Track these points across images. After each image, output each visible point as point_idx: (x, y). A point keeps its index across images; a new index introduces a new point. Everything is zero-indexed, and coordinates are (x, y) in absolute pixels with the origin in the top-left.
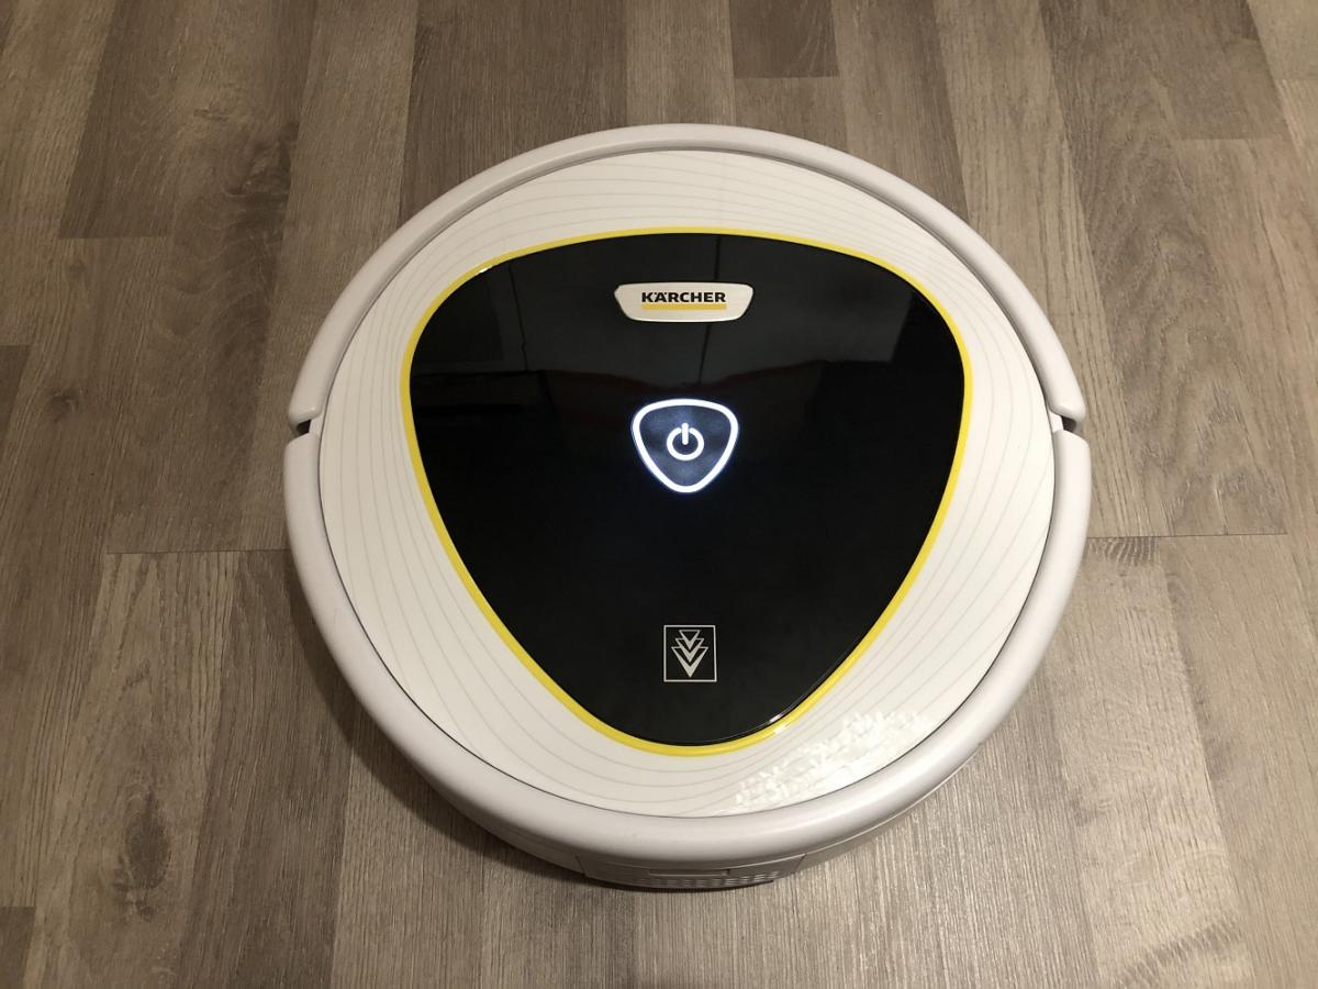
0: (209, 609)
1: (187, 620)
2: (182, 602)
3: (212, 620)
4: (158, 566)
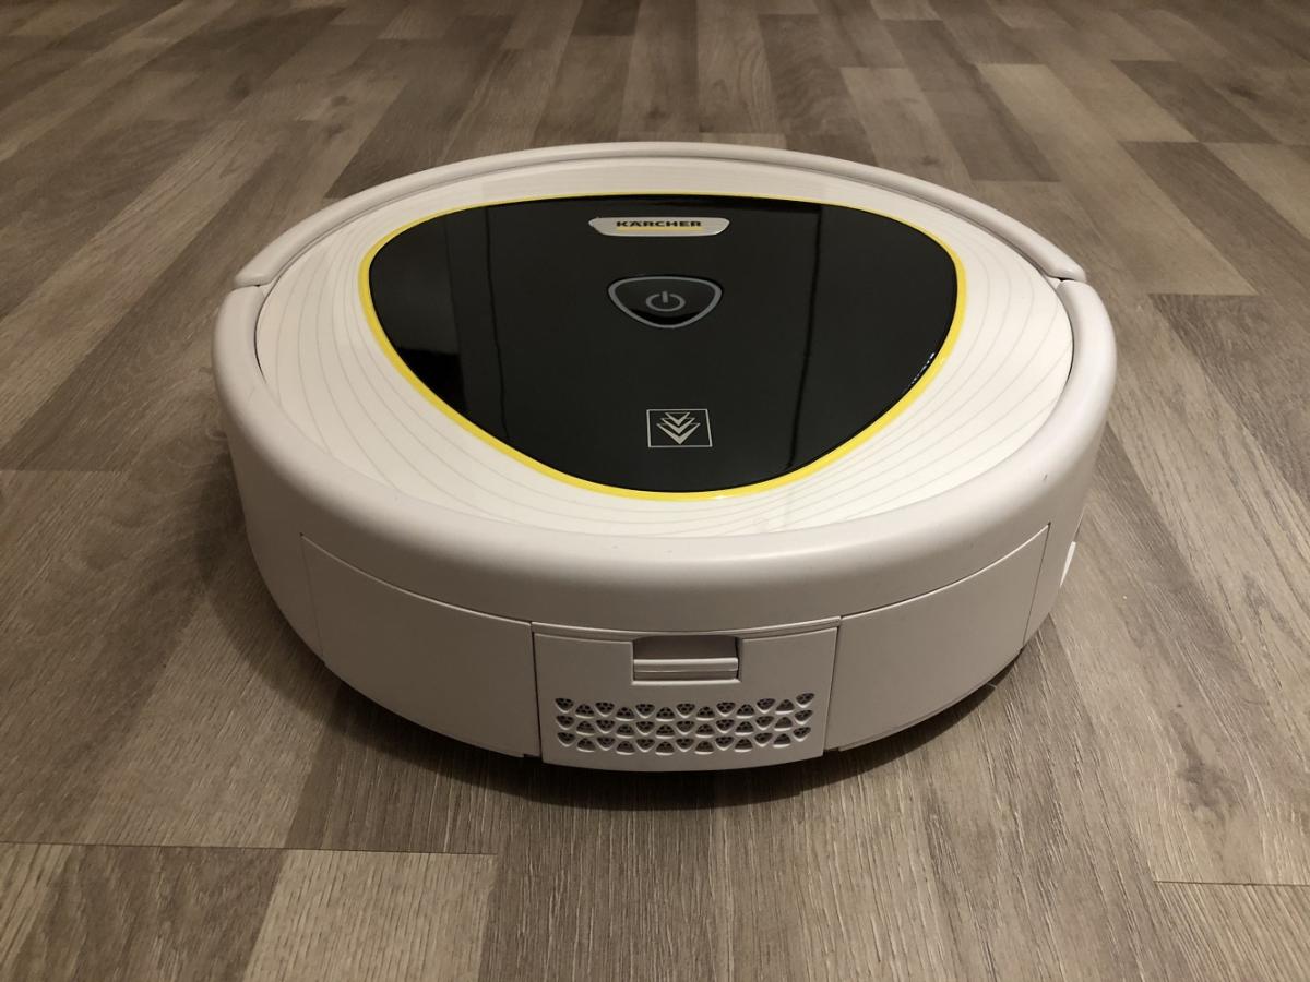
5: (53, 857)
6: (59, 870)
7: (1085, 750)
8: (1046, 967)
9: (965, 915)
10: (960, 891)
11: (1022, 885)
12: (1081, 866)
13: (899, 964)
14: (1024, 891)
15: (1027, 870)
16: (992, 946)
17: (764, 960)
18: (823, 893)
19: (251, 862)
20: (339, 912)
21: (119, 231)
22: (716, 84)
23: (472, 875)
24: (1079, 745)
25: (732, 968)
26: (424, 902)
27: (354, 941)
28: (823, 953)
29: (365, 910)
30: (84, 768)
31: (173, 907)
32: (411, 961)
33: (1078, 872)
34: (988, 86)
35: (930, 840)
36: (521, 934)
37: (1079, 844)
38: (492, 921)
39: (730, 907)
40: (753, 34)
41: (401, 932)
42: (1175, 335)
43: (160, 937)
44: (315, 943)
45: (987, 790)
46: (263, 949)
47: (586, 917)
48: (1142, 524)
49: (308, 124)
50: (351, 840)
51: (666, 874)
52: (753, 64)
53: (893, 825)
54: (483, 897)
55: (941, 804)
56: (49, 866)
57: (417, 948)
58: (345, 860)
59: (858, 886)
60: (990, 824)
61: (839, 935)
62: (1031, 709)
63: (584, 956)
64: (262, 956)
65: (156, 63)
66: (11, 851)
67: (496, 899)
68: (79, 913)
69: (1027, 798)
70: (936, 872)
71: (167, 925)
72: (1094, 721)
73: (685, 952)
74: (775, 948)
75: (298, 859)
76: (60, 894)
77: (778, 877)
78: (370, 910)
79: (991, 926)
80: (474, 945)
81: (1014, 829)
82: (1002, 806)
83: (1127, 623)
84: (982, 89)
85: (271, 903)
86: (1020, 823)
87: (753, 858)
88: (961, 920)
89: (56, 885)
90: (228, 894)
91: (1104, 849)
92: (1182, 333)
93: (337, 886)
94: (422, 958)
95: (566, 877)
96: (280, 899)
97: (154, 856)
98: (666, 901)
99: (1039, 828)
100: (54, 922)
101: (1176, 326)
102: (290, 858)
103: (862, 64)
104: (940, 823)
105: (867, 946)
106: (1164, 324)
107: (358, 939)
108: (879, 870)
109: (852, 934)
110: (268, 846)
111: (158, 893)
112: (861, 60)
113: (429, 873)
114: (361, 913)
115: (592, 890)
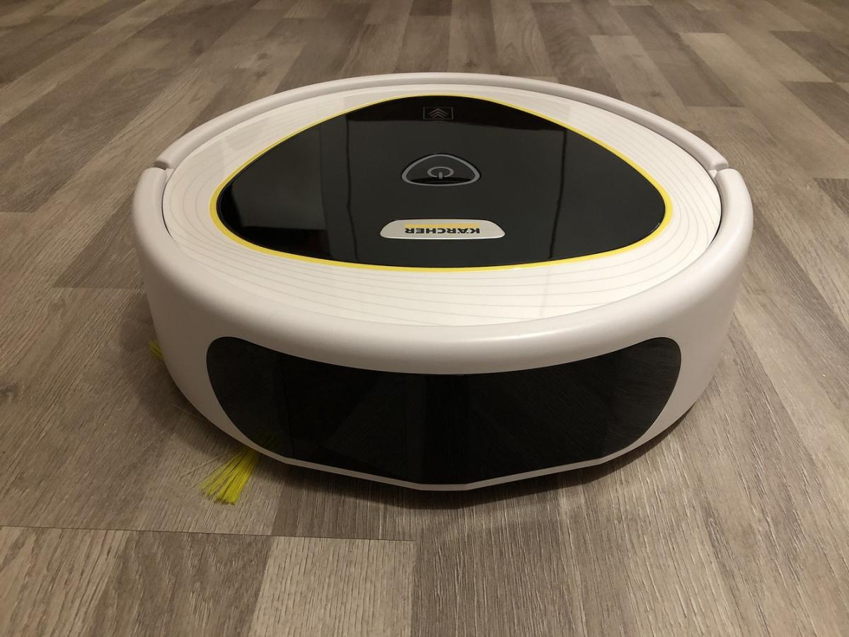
0: (78, 589)
1: (47, 601)
2: (49, 579)
3: (77, 603)
4: (37, 541)
5: (117, 539)
6: (122, 548)
7: (810, 477)
8: (801, 622)
9: (741, 586)
10: (736, 571)
11: (778, 567)
12: (817, 554)
13: (699, 619)
14: (780, 571)
15: (780, 556)
16: (763, 607)
17: (606, 614)
18: (641, 570)
19: (250, 544)
20: (312, 578)
21: (127, 137)
22: (508, 46)
23: (400, 554)
24: (806, 473)
25: (584, 620)
26: (369, 572)
27: (324, 598)
28: (646, 611)
29: (329, 577)
30: (133, 480)
31: (201, 572)
32: (364, 611)
33: (816, 558)
34: (688, 46)
35: (710, 534)
36: (438, 595)
37: (814, 540)
38: (417, 586)
39: (578, 578)
40: (529, 15)
41: (355, 592)
42: (834, 204)
43: (193, 593)
44: (298, 599)
45: (745, 502)
46: (264, 602)
47: (480, 582)
48: (829, 326)
49: (244, 70)
50: (316, 529)
51: (532, 556)
52: (531, 34)
53: (683, 525)
54: (409, 570)
55: (715, 512)
56: (115, 545)
57: (367, 602)
58: (313, 544)
59: (664, 565)
60: (750, 525)
61: (655, 599)
62: (769, 448)
63: (482, 609)
64: (263, 606)
65: (141, 33)
66: (88, 534)
67: (417, 571)
68: (137, 577)
69: (774, 508)
70: (717, 557)
71: (198, 584)
72: (814, 457)
73: (550, 608)
74: (612, 606)
75: (280, 543)
76: (124, 563)
77: (609, 558)
78: (333, 577)
79: (760, 594)
80: (406, 601)
81: (768, 531)
82: (757, 512)
83: (827, 392)
84: (684, 48)
85: (266, 571)
86: (771, 524)
87: (590, 546)
88: (738, 590)
89: (120, 557)
90: (237, 565)
91: (831, 543)
92: (840, 204)
93: (309, 562)
94: (372, 610)
95: (464, 557)
96: (271, 570)
97: (185, 539)
98: (534, 574)
99: (785, 529)
100: (121, 582)
101: (835, 199)
102: (276, 542)
103: (603, 33)
104: (716, 524)
105: (676, 607)
106: (827, 198)
107: (327, 597)
108: (677, 555)
109: (665, 597)
110: (260, 534)
111: (189, 564)
112: (602, 31)
113: (371, 554)
114: (327, 580)
115: (483, 566)
